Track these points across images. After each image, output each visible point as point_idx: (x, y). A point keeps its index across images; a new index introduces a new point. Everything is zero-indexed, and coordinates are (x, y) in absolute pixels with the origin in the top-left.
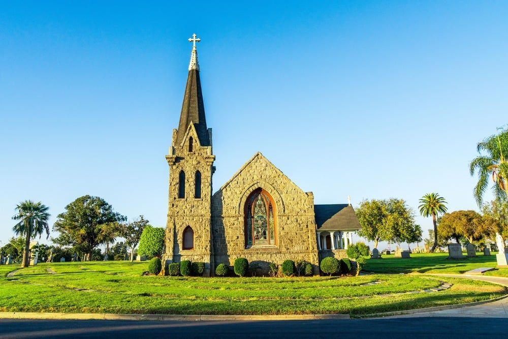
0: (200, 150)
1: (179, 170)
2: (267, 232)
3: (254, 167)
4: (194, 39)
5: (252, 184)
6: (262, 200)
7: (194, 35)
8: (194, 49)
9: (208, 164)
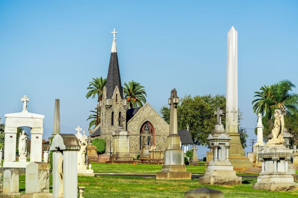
0: (121, 101)
1: (111, 112)
2: (150, 143)
3: (145, 111)
4: (114, 32)
5: (144, 119)
6: (148, 127)
7: (114, 29)
8: (114, 39)
9: (125, 109)
